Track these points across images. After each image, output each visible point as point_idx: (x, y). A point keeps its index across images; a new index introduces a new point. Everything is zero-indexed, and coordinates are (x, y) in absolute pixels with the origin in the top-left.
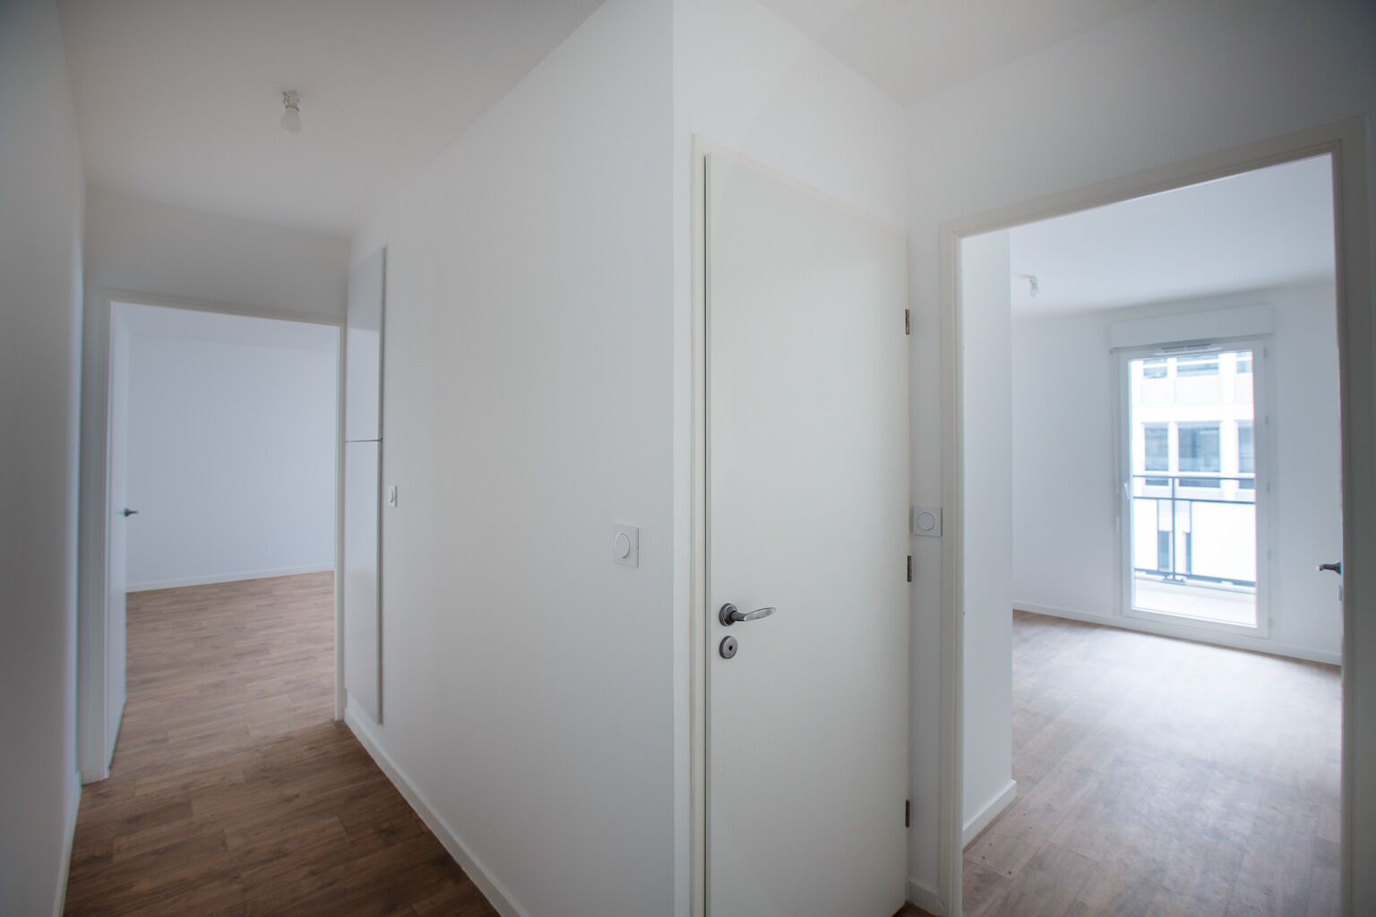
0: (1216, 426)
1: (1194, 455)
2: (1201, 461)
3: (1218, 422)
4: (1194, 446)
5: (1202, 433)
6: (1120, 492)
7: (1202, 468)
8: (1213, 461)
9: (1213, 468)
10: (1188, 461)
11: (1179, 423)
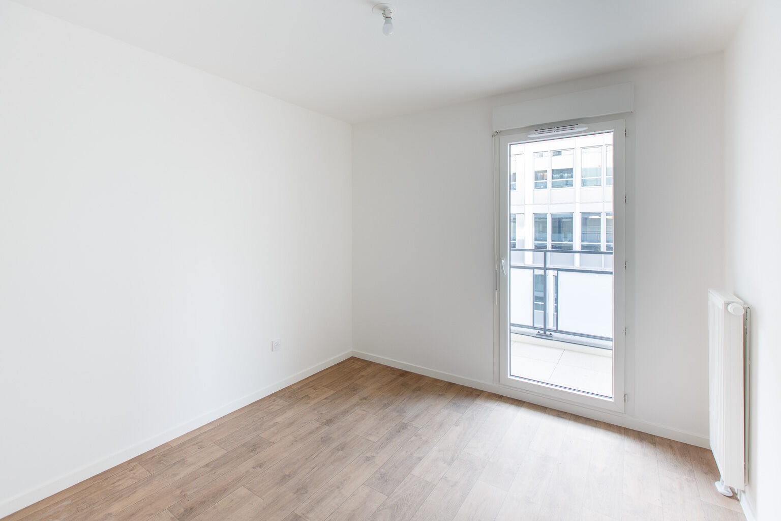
0: (570, 216)
1: (559, 232)
2: (563, 235)
3: (572, 214)
4: (560, 227)
5: (563, 220)
6: (499, 266)
7: (563, 239)
8: (569, 235)
9: (568, 239)
10: (557, 235)
11: (552, 214)
